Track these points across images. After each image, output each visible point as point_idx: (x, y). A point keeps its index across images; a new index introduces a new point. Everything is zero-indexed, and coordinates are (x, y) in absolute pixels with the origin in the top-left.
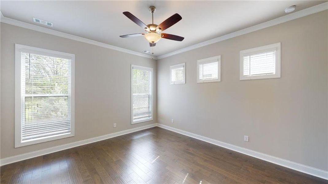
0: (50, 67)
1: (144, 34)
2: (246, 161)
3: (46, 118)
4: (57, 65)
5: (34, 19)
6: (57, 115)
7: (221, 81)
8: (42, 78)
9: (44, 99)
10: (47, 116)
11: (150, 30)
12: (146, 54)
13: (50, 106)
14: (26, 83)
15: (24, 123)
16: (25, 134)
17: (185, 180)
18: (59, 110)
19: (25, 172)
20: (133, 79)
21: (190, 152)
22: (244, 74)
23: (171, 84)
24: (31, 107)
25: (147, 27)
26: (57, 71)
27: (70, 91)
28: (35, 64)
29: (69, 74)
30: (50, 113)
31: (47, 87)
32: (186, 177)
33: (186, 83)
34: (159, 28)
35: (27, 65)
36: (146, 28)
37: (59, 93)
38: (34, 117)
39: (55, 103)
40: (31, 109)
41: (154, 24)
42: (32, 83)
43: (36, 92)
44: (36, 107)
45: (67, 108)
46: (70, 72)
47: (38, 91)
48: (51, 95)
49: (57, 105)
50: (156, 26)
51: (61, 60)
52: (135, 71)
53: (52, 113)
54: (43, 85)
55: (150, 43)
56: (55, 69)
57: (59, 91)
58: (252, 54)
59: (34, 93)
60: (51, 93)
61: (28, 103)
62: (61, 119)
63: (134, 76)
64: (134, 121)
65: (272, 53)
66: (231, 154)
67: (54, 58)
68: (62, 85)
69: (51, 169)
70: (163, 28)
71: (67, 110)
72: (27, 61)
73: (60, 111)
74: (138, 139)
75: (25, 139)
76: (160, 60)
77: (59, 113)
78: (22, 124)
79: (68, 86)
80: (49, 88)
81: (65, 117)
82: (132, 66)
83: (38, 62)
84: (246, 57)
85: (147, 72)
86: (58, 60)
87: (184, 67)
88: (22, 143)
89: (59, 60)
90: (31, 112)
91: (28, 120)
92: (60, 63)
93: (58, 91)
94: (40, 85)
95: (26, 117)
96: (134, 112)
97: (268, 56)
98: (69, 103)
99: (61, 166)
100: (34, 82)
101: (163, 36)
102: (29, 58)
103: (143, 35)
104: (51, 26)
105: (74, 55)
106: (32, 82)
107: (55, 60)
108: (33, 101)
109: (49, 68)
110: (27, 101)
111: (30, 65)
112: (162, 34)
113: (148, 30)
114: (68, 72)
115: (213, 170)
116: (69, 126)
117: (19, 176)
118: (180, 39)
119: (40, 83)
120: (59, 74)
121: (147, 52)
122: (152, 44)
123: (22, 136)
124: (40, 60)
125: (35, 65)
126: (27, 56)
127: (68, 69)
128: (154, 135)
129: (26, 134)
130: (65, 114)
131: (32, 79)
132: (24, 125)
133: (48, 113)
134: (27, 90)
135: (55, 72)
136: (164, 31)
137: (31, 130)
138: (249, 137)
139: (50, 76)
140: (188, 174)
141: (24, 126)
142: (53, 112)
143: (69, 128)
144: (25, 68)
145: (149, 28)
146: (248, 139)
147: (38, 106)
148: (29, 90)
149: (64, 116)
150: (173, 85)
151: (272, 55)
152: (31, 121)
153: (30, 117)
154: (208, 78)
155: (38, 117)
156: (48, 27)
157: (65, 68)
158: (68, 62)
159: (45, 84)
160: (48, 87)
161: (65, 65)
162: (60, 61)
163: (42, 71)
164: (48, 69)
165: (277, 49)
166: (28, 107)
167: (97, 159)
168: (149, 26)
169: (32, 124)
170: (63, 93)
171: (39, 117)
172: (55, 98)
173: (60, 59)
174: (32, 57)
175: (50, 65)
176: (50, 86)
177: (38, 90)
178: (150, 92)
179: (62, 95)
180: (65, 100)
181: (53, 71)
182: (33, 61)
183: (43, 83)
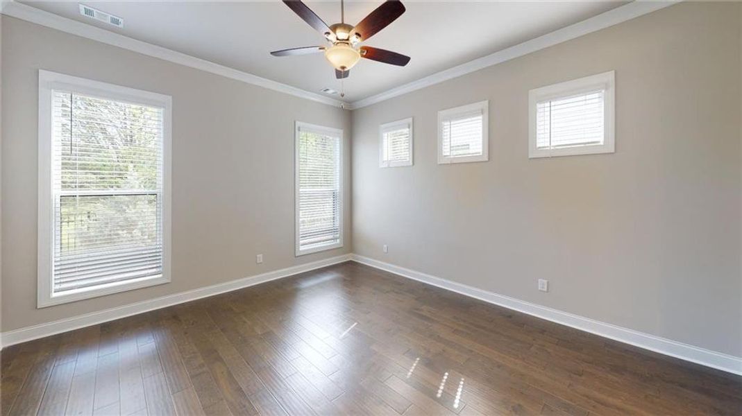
0: (117, 127)
1: (323, 48)
2: (543, 332)
3: (108, 243)
4: (133, 123)
5: (82, 8)
6: (132, 237)
7: (489, 159)
8: (99, 152)
9: (102, 200)
10: (110, 239)
11: (338, 39)
12: (329, 96)
13: (116, 216)
14: (63, 164)
15: (59, 255)
16: (61, 278)
17: (411, 370)
18: (137, 225)
19: (60, 359)
20: (300, 155)
21: (424, 314)
22: (538, 145)
23: (382, 166)
24: (73, 219)
25: (331, 32)
26: (131, 137)
27: (160, 181)
28: (83, 118)
29: (158, 143)
30: (116, 232)
31: (110, 174)
32: (415, 365)
33: (413, 164)
34: (357, 34)
35: (66, 121)
36: (328, 33)
37: (137, 186)
38: (81, 242)
39: (127, 211)
40: (73, 223)
41: (345, 23)
42: (76, 164)
43: (85, 184)
44: (85, 218)
45: (155, 221)
46: (162, 140)
47: (89, 183)
48: (119, 191)
49: (132, 214)
50: (348, 28)
51: (141, 109)
52: (304, 136)
53: (120, 232)
54: (100, 169)
55: (337, 71)
56: (128, 132)
57: (137, 182)
58: (556, 99)
59: (81, 187)
60: (118, 187)
61: (67, 210)
62: (141, 245)
63: (302, 149)
64: (302, 248)
65: (596, 95)
66: (510, 317)
67: (126, 105)
68: (143, 170)
69: (118, 352)
70: (365, 34)
71: (154, 225)
72: (66, 111)
73: (139, 227)
74: (310, 288)
75: (59, 289)
76: (357, 110)
77: (137, 233)
78: (53, 256)
79: (158, 171)
80: (114, 176)
81: (150, 241)
82: (298, 124)
83: (89, 113)
84: (542, 105)
85: (331, 138)
86: (135, 111)
87: (409, 128)
88: (54, 298)
89: (136, 109)
90: (75, 229)
91: (68, 247)
92: (139, 117)
93: (134, 182)
94: (95, 167)
95: (63, 242)
96: (302, 229)
97: (588, 102)
98: (158, 210)
99: (142, 346)
100: (80, 162)
101: (364, 54)
102: (70, 106)
103: (321, 50)
104: (120, 26)
105: (170, 98)
106: (78, 162)
107: (127, 110)
108: (77, 205)
109: (115, 130)
110: (65, 204)
111: (71, 120)
112: (364, 48)
113: (332, 37)
114: (156, 139)
115: (472, 351)
116: (158, 261)
117: (48, 367)
118: (401, 60)
119: (94, 163)
120: (137, 142)
121: (330, 92)
122: (342, 73)
123: (53, 282)
124: (94, 109)
125: (84, 121)
126: (65, 99)
127: (156, 131)
128: (345, 280)
129: (63, 278)
130: (149, 236)
131: (76, 155)
132: (59, 259)
133: (112, 232)
134: (65, 180)
135: (129, 138)
136: (368, 40)
137: (74, 270)
138: (548, 283)
139: (117, 148)
140: (418, 359)
141: (57, 261)
142: (123, 230)
143: (158, 265)
144: (60, 129)
145: (335, 33)
146: (546, 287)
147: (89, 217)
148: (69, 180)
149: (149, 238)
150: (385, 168)
151: (597, 100)
152: (73, 249)
153: (72, 241)
154: (461, 152)
155: (90, 241)
156: (113, 28)
157: (149, 130)
158: (157, 114)
159: (104, 166)
160: (113, 174)
161: (149, 122)
162: (139, 111)
163: (99, 137)
164: (111, 131)
165: (606, 87)
166: (66, 220)
167: (222, 330)
168: (334, 28)
169: (77, 256)
170: (145, 187)
171: (92, 241)
172: (127, 198)
173: (139, 107)
174: (76, 102)
175: (117, 123)
176: (116, 170)
177: (89, 181)
178: (337, 184)
179: (143, 191)
180: (150, 202)
181: (122, 135)
182: (79, 111)
183: (100, 163)
